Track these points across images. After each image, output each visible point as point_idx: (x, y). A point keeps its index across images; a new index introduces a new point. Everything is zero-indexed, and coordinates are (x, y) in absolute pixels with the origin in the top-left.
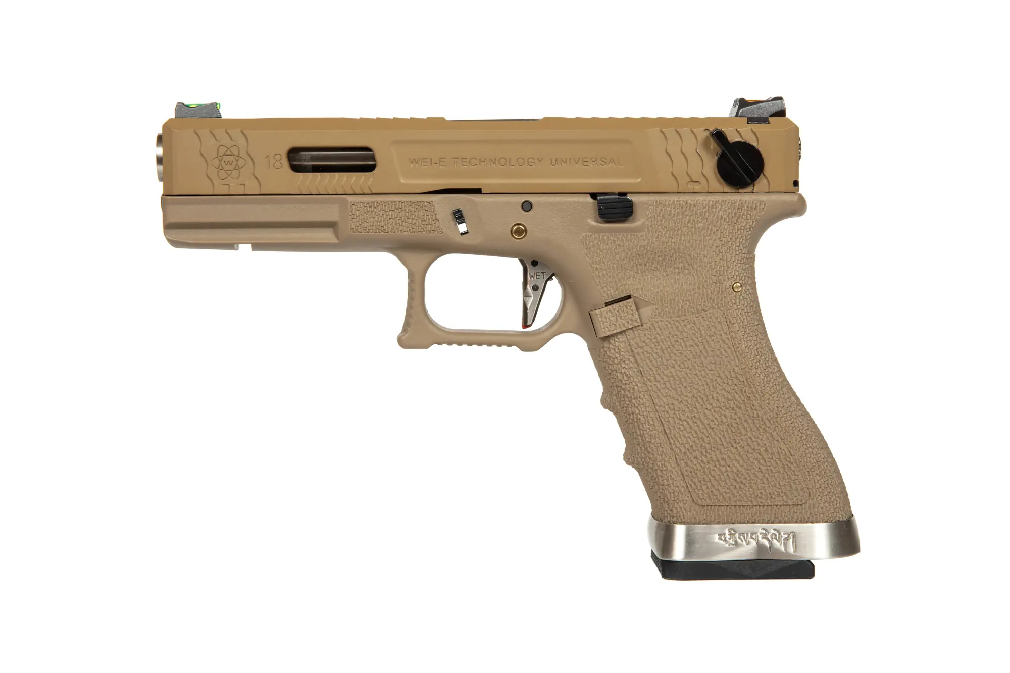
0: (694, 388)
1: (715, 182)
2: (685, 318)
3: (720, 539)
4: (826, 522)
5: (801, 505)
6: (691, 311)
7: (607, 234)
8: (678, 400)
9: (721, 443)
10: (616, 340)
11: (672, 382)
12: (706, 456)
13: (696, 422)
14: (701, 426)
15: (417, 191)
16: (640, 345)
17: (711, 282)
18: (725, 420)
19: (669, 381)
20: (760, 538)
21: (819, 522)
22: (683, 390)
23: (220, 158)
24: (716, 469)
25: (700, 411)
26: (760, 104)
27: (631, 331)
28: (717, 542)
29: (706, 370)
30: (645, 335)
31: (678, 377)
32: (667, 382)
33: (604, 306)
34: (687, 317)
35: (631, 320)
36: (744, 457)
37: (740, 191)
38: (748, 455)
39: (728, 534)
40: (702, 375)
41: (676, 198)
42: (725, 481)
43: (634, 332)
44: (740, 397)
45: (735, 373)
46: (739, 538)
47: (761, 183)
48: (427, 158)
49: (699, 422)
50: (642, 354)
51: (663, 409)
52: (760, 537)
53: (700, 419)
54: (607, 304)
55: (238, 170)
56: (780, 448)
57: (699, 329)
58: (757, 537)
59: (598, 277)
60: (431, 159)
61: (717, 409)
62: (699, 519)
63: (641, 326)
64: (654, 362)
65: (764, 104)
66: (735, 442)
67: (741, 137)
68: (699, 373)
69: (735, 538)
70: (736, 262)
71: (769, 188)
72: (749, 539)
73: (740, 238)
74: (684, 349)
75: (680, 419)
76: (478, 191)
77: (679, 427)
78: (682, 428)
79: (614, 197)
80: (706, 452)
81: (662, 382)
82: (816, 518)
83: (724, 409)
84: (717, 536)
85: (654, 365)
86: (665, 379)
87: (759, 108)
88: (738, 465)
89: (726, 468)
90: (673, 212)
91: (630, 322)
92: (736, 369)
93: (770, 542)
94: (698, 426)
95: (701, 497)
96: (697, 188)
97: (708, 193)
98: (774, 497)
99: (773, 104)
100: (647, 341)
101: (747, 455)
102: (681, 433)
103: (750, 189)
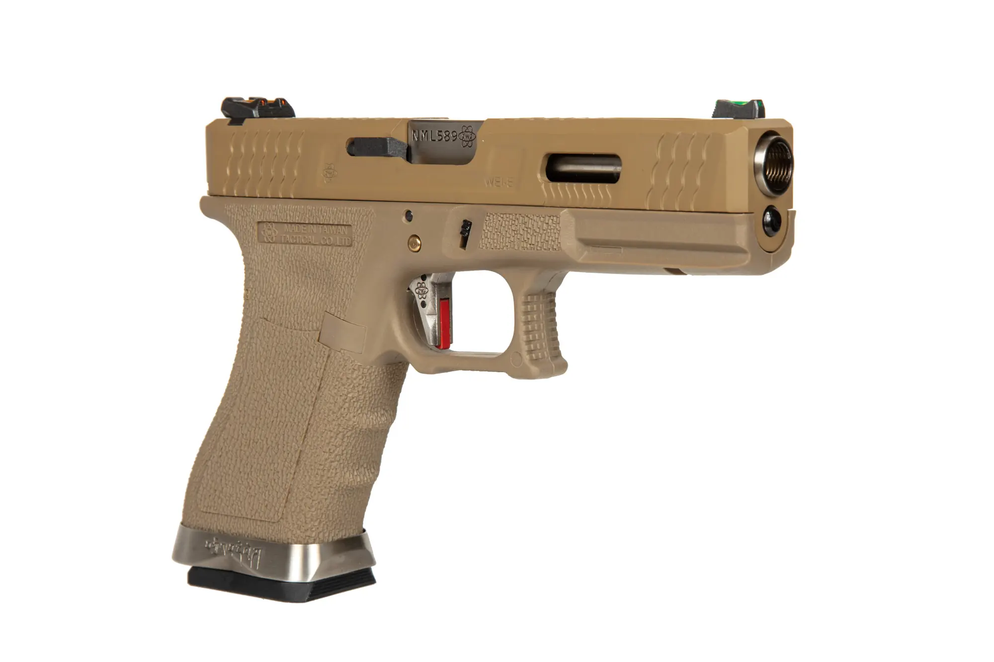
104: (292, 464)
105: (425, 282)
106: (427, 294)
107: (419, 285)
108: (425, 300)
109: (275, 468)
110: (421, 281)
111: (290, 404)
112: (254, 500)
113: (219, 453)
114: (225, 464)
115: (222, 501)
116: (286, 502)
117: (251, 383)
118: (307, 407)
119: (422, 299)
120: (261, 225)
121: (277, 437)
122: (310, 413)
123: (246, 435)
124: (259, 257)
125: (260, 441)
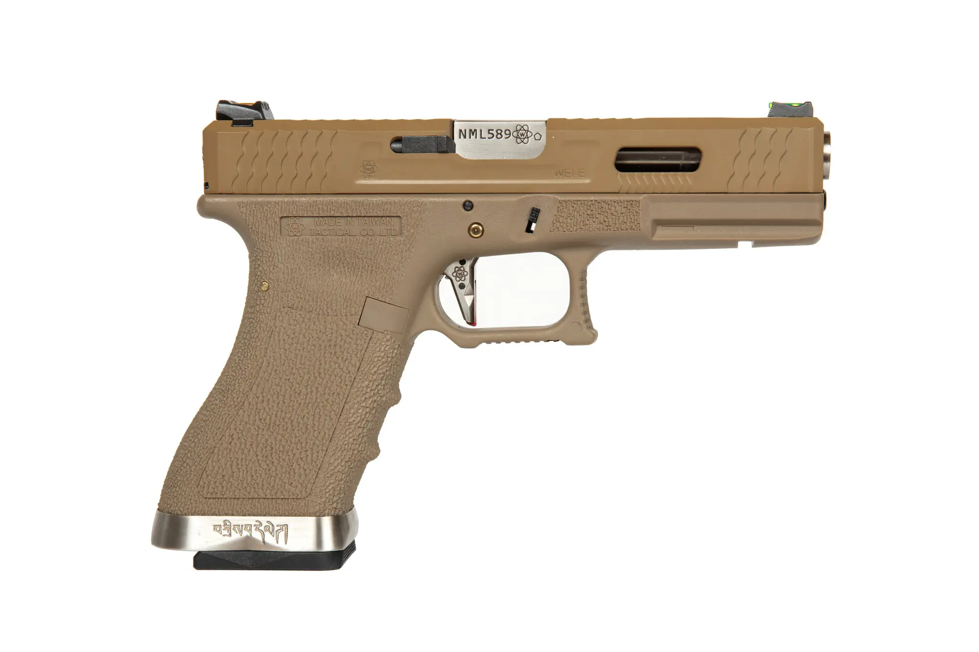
104: (324, 441)
105: (464, 266)
106: (466, 277)
107: (457, 269)
108: (463, 282)
109: (302, 447)
110: (459, 265)
111: (323, 385)
112: (275, 481)
113: (229, 440)
114: (237, 449)
115: (231, 486)
116: (316, 478)
117: (272, 370)
118: (344, 387)
119: (461, 282)
120: (284, 220)
121: (305, 418)
122: (347, 392)
123: (265, 420)
124: (283, 250)
125: (283, 423)
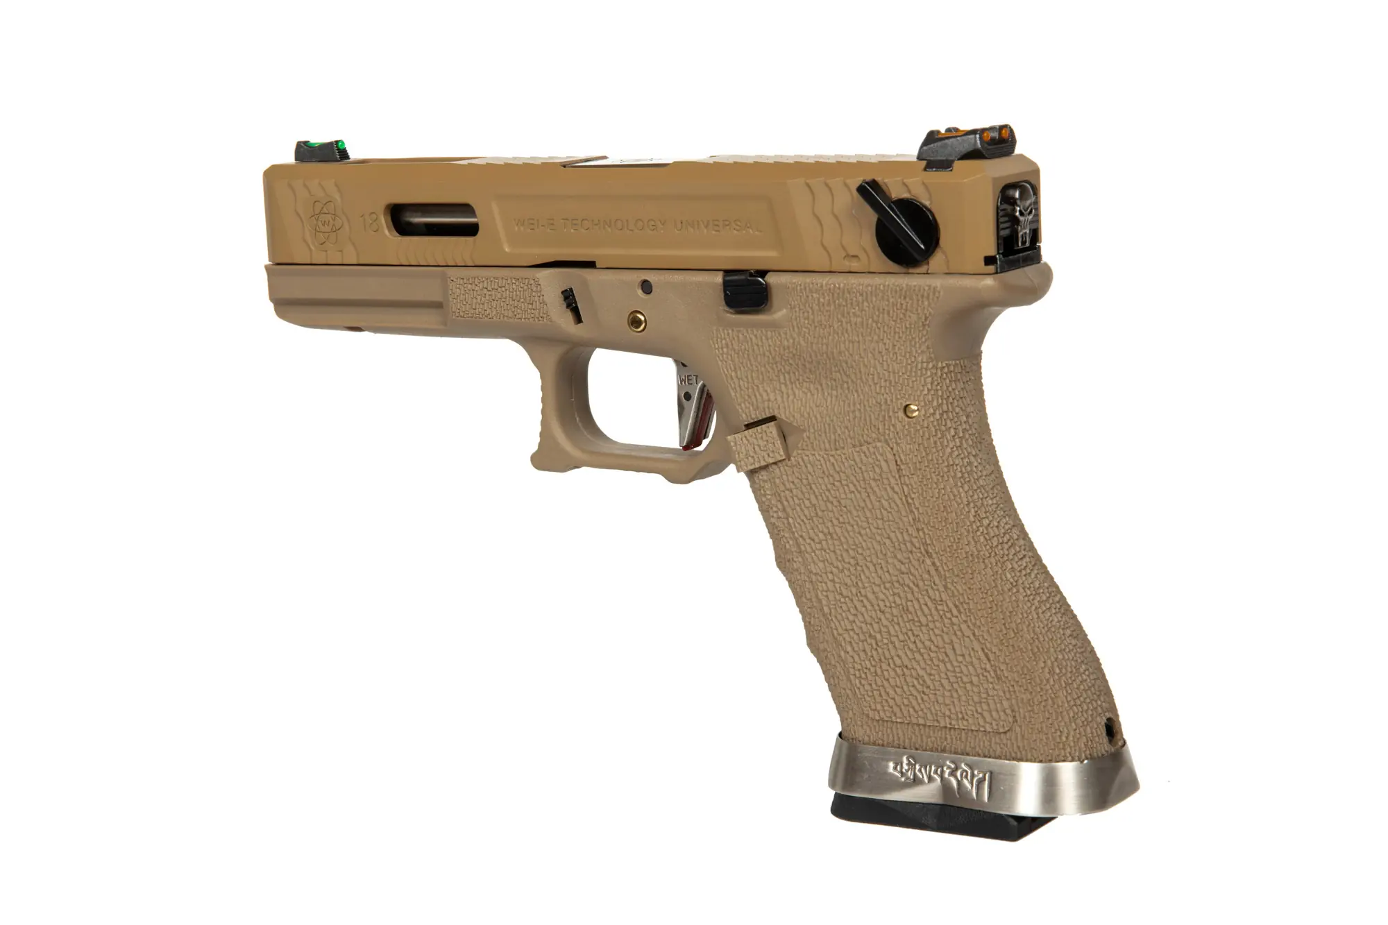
0: (857, 552)
1: (877, 258)
2: (842, 452)
3: (895, 768)
4: (1041, 761)
5: (1005, 733)
6: (851, 443)
7: (742, 329)
8: (837, 568)
9: (896, 634)
10: (760, 477)
11: (830, 542)
12: (876, 649)
13: (862, 601)
14: (869, 607)
15: (525, 265)
16: (788, 486)
17: (874, 402)
18: (898, 601)
19: (827, 540)
20: (946, 775)
21: (1031, 761)
22: (845, 554)
23: (317, 217)
24: (890, 670)
25: (866, 585)
26: (947, 141)
27: (774, 466)
28: (891, 773)
29: (872, 527)
30: (793, 473)
31: (837, 535)
32: (823, 540)
33: (744, 428)
34: (844, 452)
35: (773, 451)
36: (926, 656)
37: (911, 270)
38: (931, 654)
39: (907, 764)
40: (867, 535)
41: (824, 280)
42: (902, 688)
43: (779, 468)
44: (917, 569)
45: (909, 534)
46: (920, 770)
47: (937, 261)
48: (533, 219)
49: (865, 601)
50: (790, 500)
51: (820, 579)
52: (947, 772)
53: (866, 596)
54: (748, 426)
55: (335, 233)
56: (973, 649)
57: (861, 468)
58: (943, 772)
59: (733, 389)
60: (538, 220)
61: (888, 585)
62: (873, 738)
63: (787, 461)
64: (806, 512)
65: (951, 140)
66: (914, 635)
67: (909, 192)
68: (863, 532)
69: (915, 768)
70: (908, 374)
71: (948, 268)
72: (932, 774)
73: (910, 341)
74: (843, 496)
75: (841, 594)
76: (590, 265)
77: (840, 605)
78: (845, 608)
79: (743, 277)
80: (877, 644)
81: (817, 540)
82: (1026, 756)
83: (896, 585)
84: (891, 765)
85: (806, 516)
86: (821, 535)
87: (945, 146)
88: (918, 667)
89: (902, 669)
90: (822, 300)
91: (771, 455)
92: (910, 529)
93: (959, 783)
94: (865, 606)
95: (873, 707)
96: (855, 265)
97: (870, 273)
98: (966, 717)
99: (963, 140)
100: (796, 481)
101: (929, 655)
102: (844, 614)
103: (923, 269)
